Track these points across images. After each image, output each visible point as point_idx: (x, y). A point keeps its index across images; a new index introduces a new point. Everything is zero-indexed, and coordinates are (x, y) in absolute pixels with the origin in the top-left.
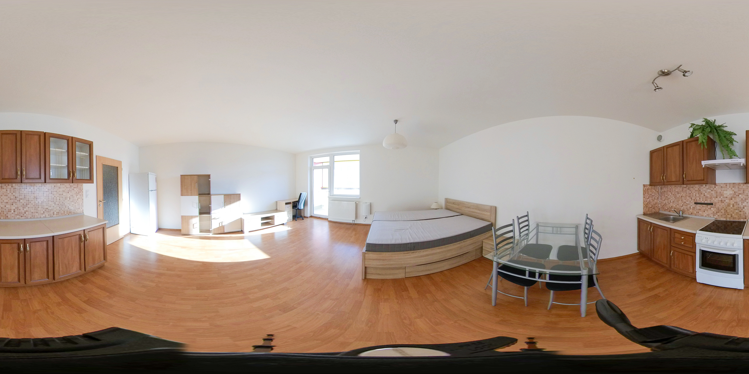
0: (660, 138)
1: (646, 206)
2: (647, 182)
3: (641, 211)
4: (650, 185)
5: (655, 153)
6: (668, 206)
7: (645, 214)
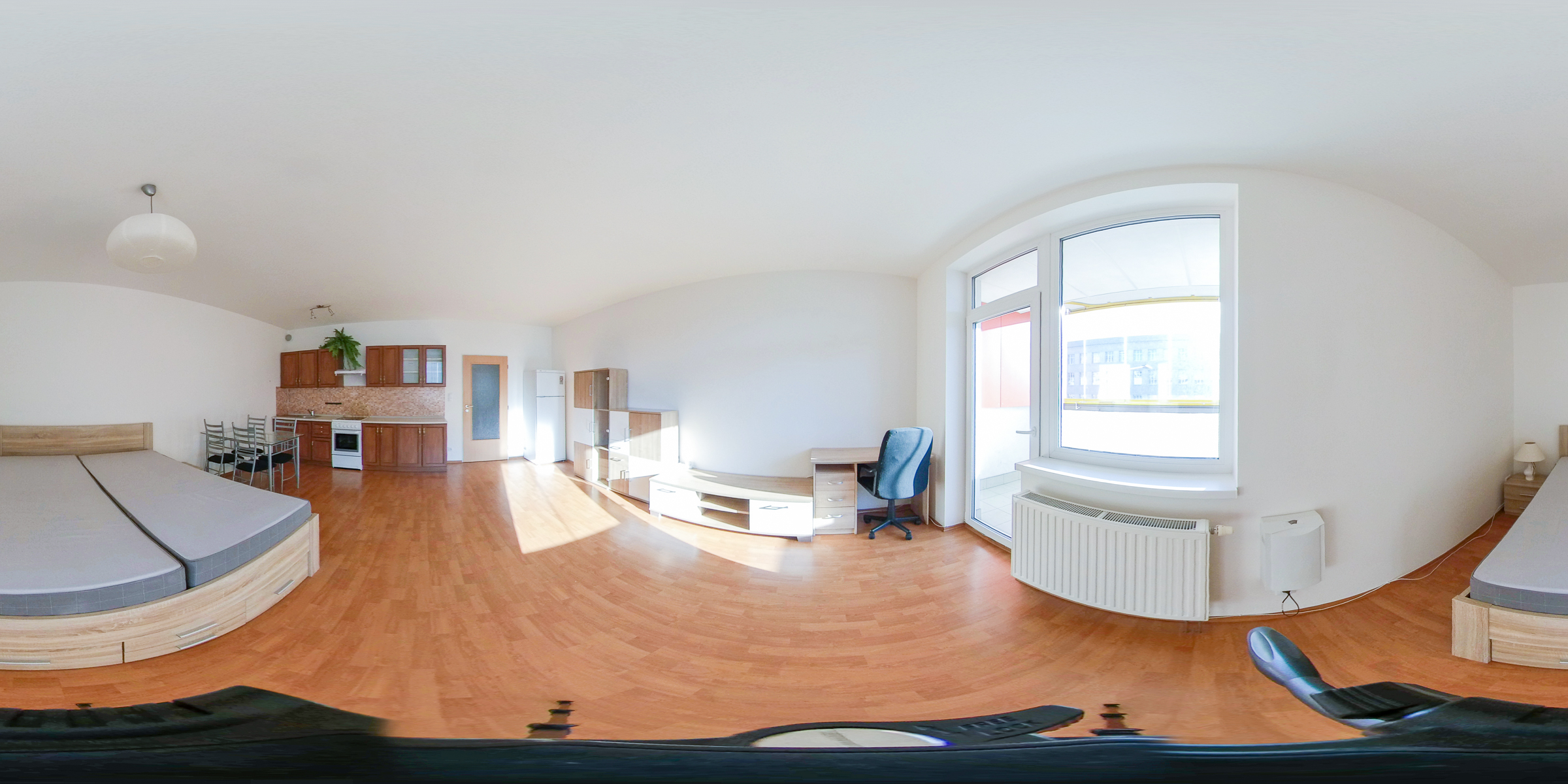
0: (288, 338)
1: (278, 409)
2: (279, 386)
3: (275, 413)
4: (281, 387)
5: (288, 357)
6: (298, 408)
7: (277, 416)
